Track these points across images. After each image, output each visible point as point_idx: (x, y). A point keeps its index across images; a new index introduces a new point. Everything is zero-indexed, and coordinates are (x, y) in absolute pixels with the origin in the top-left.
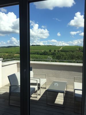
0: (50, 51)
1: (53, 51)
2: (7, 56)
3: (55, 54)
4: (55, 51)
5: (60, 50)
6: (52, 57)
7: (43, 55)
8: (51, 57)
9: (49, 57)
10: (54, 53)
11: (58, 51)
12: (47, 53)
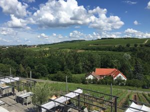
0: (128, 46)
1: (132, 46)
2: (69, 52)
3: (136, 50)
4: (136, 46)
5: (144, 44)
6: (131, 55)
7: (117, 51)
8: (129, 55)
9: (126, 54)
10: (134, 49)
11: (141, 46)
12: (123, 48)
